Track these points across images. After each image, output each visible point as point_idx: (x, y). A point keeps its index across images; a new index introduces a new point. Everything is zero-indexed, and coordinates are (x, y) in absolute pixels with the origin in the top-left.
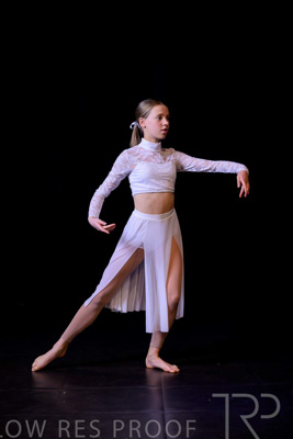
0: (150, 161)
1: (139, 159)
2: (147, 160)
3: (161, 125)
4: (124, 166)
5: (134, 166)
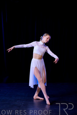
0: (40, 46)
1: (37, 45)
2: (39, 46)
4: (33, 44)
5: (35, 46)
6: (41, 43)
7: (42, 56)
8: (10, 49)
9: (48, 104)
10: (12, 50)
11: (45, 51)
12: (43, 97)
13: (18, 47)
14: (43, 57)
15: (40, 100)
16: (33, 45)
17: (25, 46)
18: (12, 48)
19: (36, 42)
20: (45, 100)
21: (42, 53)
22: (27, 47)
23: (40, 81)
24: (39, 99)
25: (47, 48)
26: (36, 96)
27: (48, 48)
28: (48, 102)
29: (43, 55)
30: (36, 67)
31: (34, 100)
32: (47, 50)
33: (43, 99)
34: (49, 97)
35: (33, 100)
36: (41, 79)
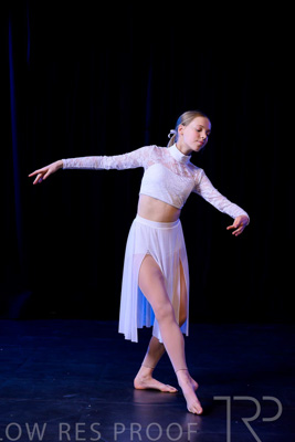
0: (169, 167)
1: (160, 161)
2: (166, 165)
3: (199, 136)
4: (142, 156)
5: (151, 163)
6: (174, 153)
7: (174, 208)
8: (44, 173)
9: (194, 411)
10: (51, 175)
11: (191, 189)
12: (173, 381)
13: (78, 166)
14: (179, 212)
15: (162, 395)
16: (141, 163)
17: (108, 162)
18: (51, 168)
19: (153, 146)
20: (180, 396)
21: (175, 198)
22: (114, 167)
23: (164, 316)
24: (157, 391)
25: (200, 174)
26: (143, 377)
27: (205, 177)
28: (194, 405)
29: (180, 206)
30: (148, 255)
31: (137, 394)
32: (197, 186)
33: (175, 390)
34: (195, 384)
35: (132, 395)
36: (169, 307)
